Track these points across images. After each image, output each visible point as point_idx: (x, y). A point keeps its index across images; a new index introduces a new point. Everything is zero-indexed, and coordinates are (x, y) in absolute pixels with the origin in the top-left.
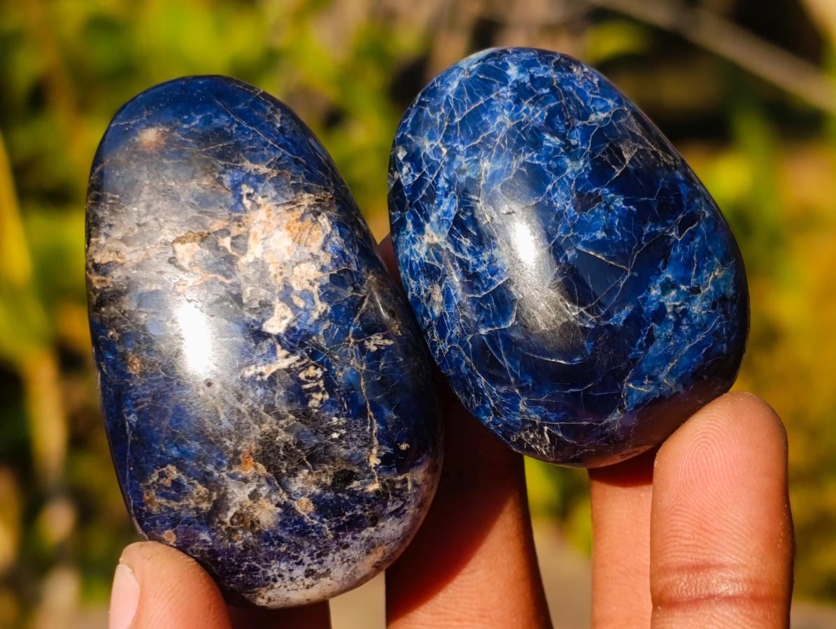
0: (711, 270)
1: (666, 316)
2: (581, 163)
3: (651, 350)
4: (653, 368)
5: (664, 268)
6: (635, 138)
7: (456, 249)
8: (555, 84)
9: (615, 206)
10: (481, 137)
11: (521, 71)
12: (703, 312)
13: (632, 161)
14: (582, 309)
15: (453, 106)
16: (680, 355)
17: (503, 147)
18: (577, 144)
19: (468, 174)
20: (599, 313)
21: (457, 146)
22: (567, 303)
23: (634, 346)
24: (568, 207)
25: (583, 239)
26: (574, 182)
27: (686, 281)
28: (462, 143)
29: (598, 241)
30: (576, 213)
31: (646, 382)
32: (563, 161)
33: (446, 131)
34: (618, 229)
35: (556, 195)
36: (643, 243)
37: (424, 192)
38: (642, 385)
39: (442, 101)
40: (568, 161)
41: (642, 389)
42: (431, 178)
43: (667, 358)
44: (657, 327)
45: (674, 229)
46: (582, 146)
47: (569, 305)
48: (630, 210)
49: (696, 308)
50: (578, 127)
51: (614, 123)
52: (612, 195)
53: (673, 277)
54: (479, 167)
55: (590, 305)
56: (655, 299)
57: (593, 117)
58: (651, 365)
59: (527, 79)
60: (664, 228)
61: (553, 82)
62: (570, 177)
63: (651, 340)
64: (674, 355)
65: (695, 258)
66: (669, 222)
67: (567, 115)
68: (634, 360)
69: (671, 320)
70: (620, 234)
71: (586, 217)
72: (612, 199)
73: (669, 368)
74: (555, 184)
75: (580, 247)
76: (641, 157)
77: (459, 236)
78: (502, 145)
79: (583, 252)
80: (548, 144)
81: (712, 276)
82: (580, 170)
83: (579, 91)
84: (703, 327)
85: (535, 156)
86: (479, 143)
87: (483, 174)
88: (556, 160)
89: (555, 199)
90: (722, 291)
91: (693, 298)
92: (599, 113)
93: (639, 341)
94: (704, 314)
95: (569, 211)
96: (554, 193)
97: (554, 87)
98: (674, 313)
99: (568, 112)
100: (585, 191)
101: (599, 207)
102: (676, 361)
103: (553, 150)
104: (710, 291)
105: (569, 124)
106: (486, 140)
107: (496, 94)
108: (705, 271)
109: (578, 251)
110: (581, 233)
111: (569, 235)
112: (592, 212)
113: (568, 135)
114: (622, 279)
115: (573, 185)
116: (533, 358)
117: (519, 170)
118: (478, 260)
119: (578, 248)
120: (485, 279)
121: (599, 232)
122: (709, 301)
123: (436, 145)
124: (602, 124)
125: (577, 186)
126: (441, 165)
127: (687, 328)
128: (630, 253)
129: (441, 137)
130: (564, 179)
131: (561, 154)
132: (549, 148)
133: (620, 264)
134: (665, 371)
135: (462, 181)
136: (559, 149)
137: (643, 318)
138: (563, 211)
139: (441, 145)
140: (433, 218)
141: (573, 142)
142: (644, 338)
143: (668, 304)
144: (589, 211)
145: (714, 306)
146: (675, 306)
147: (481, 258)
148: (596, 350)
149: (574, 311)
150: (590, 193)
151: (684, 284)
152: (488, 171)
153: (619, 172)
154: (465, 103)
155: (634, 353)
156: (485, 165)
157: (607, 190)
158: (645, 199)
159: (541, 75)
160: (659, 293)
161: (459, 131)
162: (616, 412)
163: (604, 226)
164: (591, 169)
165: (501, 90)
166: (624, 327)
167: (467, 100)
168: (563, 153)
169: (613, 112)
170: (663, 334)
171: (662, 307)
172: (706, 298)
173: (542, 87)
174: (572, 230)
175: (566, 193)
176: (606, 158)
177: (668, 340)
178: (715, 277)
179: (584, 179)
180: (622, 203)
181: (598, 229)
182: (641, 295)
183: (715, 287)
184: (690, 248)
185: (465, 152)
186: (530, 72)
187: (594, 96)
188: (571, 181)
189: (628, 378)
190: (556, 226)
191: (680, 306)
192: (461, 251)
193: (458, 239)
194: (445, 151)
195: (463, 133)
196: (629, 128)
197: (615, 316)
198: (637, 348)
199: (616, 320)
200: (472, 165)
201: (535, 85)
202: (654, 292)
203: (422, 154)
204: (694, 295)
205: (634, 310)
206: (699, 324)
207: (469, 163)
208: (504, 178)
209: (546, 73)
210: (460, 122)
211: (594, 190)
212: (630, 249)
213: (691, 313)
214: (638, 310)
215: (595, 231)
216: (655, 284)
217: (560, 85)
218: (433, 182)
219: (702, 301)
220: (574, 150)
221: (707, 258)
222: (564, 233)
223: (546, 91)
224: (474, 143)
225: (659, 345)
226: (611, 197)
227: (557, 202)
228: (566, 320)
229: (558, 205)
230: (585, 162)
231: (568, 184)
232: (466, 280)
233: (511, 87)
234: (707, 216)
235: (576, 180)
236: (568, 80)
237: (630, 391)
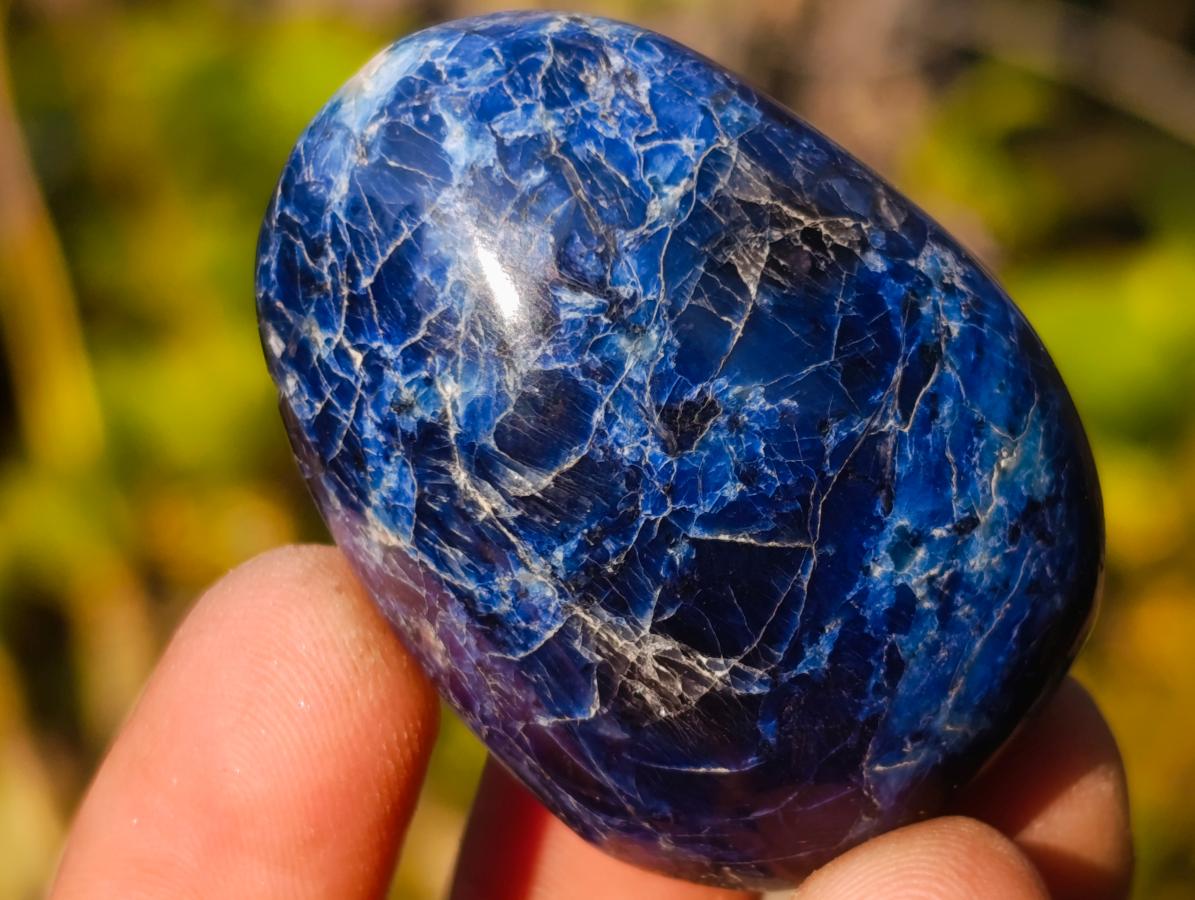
0: (989, 461)
1: (917, 607)
2: (654, 336)
3: (902, 688)
4: (917, 717)
5: (888, 510)
6: (757, 216)
7: (438, 565)
8: (554, 149)
9: (750, 414)
10: (424, 323)
11: (475, 134)
12: (994, 560)
13: (765, 281)
14: (734, 662)
15: (349, 244)
16: (966, 666)
17: (477, 343)
18: (635, 294)
19: (418, 412)
20: (772, 659)
21: (380, 348)
22: (700, 657)
23: (864, 695)
24: (648, 451)
25: (698, 513)
26: (649, 388)
27: (940, 516)
28: (388, 338)
29: (732, 504)
30: (669, 459)
31: (909, 748)
32: (612, 346)
33: (348, 307)
34: (767, 462)
35: (616, 430)
36: (831, 474)
37: (340, 443)
38: (901, 756)
39: (325, 229)
40: (622, 342)
41: (905, 763)
42: (347, 418)
43: (942, 686)
44: (903, 638)
45: (890, 412)
46: (645, 294)
47: (704, 660)
48: (785, 410)
49: (979, 560)
50: (626, 250)
51: (704, 201)
52: (737, 389)
53: (912, 521)
54: (437, 396)
55: (747, 650)
56: (883, 585)
57: (655, 209)
58: (909, 714)
59: (490, 155)
60: (868, 420)
61: (549, 145)
62: (637, 379)
63: (896, 667)
64: (952, 674)
65: (949, 455)
66: (875, 398)
67: (596, 225)
68: (872, 721)
69: (929, 611)
70: (775, 475)
71: (693, 460)
72: (740, 399)
73: (950, 702)
74: (607, 407)
75: (695, 532)
76: (782, 263)
77: (436, 542)
78: (473, 338)
79: (706, 541)
80: (572, 315)
81: (996, 475)
82: (654, 353)
83: (614, 147)
84: (1001, 587)
85: (549, 352)
86: (424, 337)
87: (450, 412)
88: (596, 347)
89: (616, 440)
90: (1025, 494)
91: (966, 543)
92: (666, 189)
93: (873, 681)
94: (998, 563)
95: (653, 458)
96: (610, 428)
97: (554, 158)
98: (933, 593)
99: (598, 219)
100: (678, 402)
101: (716, 428)
102: (961, 681)
103: (584, 326)
104: (999, 510)
105: (607, 250)
106: (438, 329)
107: (430, 210)
108: (978, 471)
109: (695, 543)
110: (692, 499)
111: (665, 514)
112: (704, 444)
113: (608, 277)
114: (804, 572)
115: (647, 396)
116: (658, 769)
117: (524, 393)
118: (491, 591)
119: (691, 535)
120: (516, 628)
121: (729, 484)
122: (1001, 532)
123: (336, 341)
124: (679, 218)
125: (657, 394)
126: (360, 391)
127: (967, 608)
128: (806, 505)
129: (343, 325)
130: (625, 386)
131: (605, 331)
132: (574, 324)
133: (793, 539)
134: (942, 710)
135: (410, 431)
136: (597, 319)
137: (868, 635)
138: (639, 463)
139: (346, 344)
140: (375, 498)
141: (625, 291)
142: (882, 671)
143: (915, 581)
144: (695, 444)
145: (1014, 536)
146: (931, 579)
147: (495, 589)
148: (786, 734)
149: (719, 668)
150: (688, 403)
151: (937, 525)
152: (459, 403)
153: (741, 327)
154: (373, 239)
155: (867, 708)
156: (449, 388)
157: (722, 382)
158: (811, 368)
159: (520, 134)
160: (891, 569)
161: (375, 309)
162: (860, 820)
163: (737, 468)
164: (677, 343)
165: (440, 200)
166: (831, 669)
167: (376, 230)
168: (608, 325)
169: (696, 170)
170: (920, 645)
171: (904, 594)
172: (993, 527)
173: (526, 168)
174: (669, 500)
175: (637, 419)
176: (702, 302)
177: (933, 649)
178: (1003, 472)
179: (669, 372)
180: (763, 401)
181: (726, 478)
182: (851, 589)
183: (1006, 495)
184: (934, 436)
185: (400, 361)
186: (494, 133)
187: (648, 147)
188: (640, 388)
189: (868, 757)
190: (633, 499)
191: (941, 573)
192: (451, 571)
193: (437, 547)
194: (358, 358)
195: (384, 317)
196: (743, 197)
197: (808, 654)
198: (871, 695)
199: (813, 661)
200: (422, 392)
201: (511, 167)
202: (877, 572)
203: (315, 358)
204: (967, 537)
205: (845, 625)
206: (993, 589)
207: (414, 388)
208: (497, 415)
209: (531, 123)
210: (372, 285)
211: (696, 392)
212: (804, 500)
213: (971, 575)
214: (855, 622)
215: (719, 486)
216: (877, 553)
217: (565, 148)
218: (352, 425)
219: (987, 539)
220: (630, 312)
221: (975, 440)
222: (655, 512)
223: (538, 176)
224: (414, 340)
225: (916, 669)
226: (735, 395)
227: (621, 446)
228: (705, 690)
229: (626, 452)
230: (662, 330)
231: (635, 398)
232: (478, 626)
233: (460, 186)
234: (955, 332)
235: (651, 382)
236: (582, 124)
237: (881, 778)
